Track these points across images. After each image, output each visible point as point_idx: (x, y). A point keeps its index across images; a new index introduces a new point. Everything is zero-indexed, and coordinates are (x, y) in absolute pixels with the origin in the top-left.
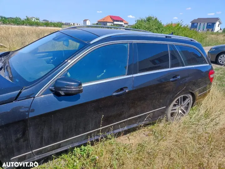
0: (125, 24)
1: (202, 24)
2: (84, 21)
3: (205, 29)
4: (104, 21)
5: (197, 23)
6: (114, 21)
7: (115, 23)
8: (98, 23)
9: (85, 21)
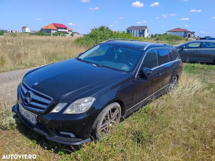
0: (69, 31)
1: (135, 31)
2: (22, 28)
3: (138, 35)
4: (47, 28)
5: (132, 30)
6: (58, 28)
7: (59, 30)
8: (41, 30)
9: (24, 28)
